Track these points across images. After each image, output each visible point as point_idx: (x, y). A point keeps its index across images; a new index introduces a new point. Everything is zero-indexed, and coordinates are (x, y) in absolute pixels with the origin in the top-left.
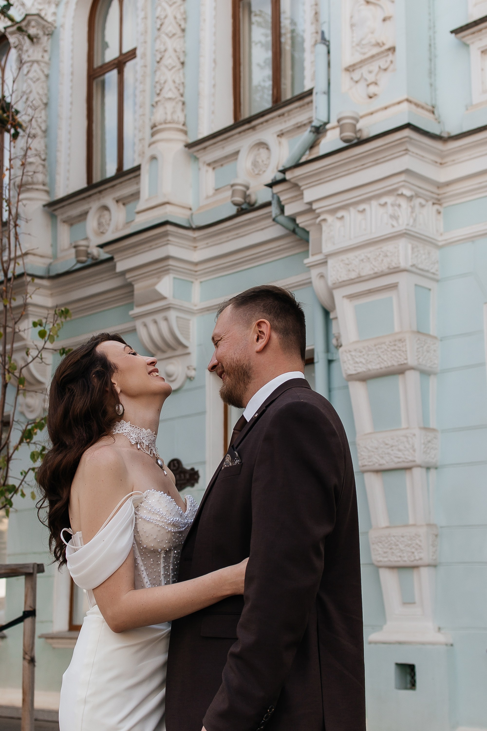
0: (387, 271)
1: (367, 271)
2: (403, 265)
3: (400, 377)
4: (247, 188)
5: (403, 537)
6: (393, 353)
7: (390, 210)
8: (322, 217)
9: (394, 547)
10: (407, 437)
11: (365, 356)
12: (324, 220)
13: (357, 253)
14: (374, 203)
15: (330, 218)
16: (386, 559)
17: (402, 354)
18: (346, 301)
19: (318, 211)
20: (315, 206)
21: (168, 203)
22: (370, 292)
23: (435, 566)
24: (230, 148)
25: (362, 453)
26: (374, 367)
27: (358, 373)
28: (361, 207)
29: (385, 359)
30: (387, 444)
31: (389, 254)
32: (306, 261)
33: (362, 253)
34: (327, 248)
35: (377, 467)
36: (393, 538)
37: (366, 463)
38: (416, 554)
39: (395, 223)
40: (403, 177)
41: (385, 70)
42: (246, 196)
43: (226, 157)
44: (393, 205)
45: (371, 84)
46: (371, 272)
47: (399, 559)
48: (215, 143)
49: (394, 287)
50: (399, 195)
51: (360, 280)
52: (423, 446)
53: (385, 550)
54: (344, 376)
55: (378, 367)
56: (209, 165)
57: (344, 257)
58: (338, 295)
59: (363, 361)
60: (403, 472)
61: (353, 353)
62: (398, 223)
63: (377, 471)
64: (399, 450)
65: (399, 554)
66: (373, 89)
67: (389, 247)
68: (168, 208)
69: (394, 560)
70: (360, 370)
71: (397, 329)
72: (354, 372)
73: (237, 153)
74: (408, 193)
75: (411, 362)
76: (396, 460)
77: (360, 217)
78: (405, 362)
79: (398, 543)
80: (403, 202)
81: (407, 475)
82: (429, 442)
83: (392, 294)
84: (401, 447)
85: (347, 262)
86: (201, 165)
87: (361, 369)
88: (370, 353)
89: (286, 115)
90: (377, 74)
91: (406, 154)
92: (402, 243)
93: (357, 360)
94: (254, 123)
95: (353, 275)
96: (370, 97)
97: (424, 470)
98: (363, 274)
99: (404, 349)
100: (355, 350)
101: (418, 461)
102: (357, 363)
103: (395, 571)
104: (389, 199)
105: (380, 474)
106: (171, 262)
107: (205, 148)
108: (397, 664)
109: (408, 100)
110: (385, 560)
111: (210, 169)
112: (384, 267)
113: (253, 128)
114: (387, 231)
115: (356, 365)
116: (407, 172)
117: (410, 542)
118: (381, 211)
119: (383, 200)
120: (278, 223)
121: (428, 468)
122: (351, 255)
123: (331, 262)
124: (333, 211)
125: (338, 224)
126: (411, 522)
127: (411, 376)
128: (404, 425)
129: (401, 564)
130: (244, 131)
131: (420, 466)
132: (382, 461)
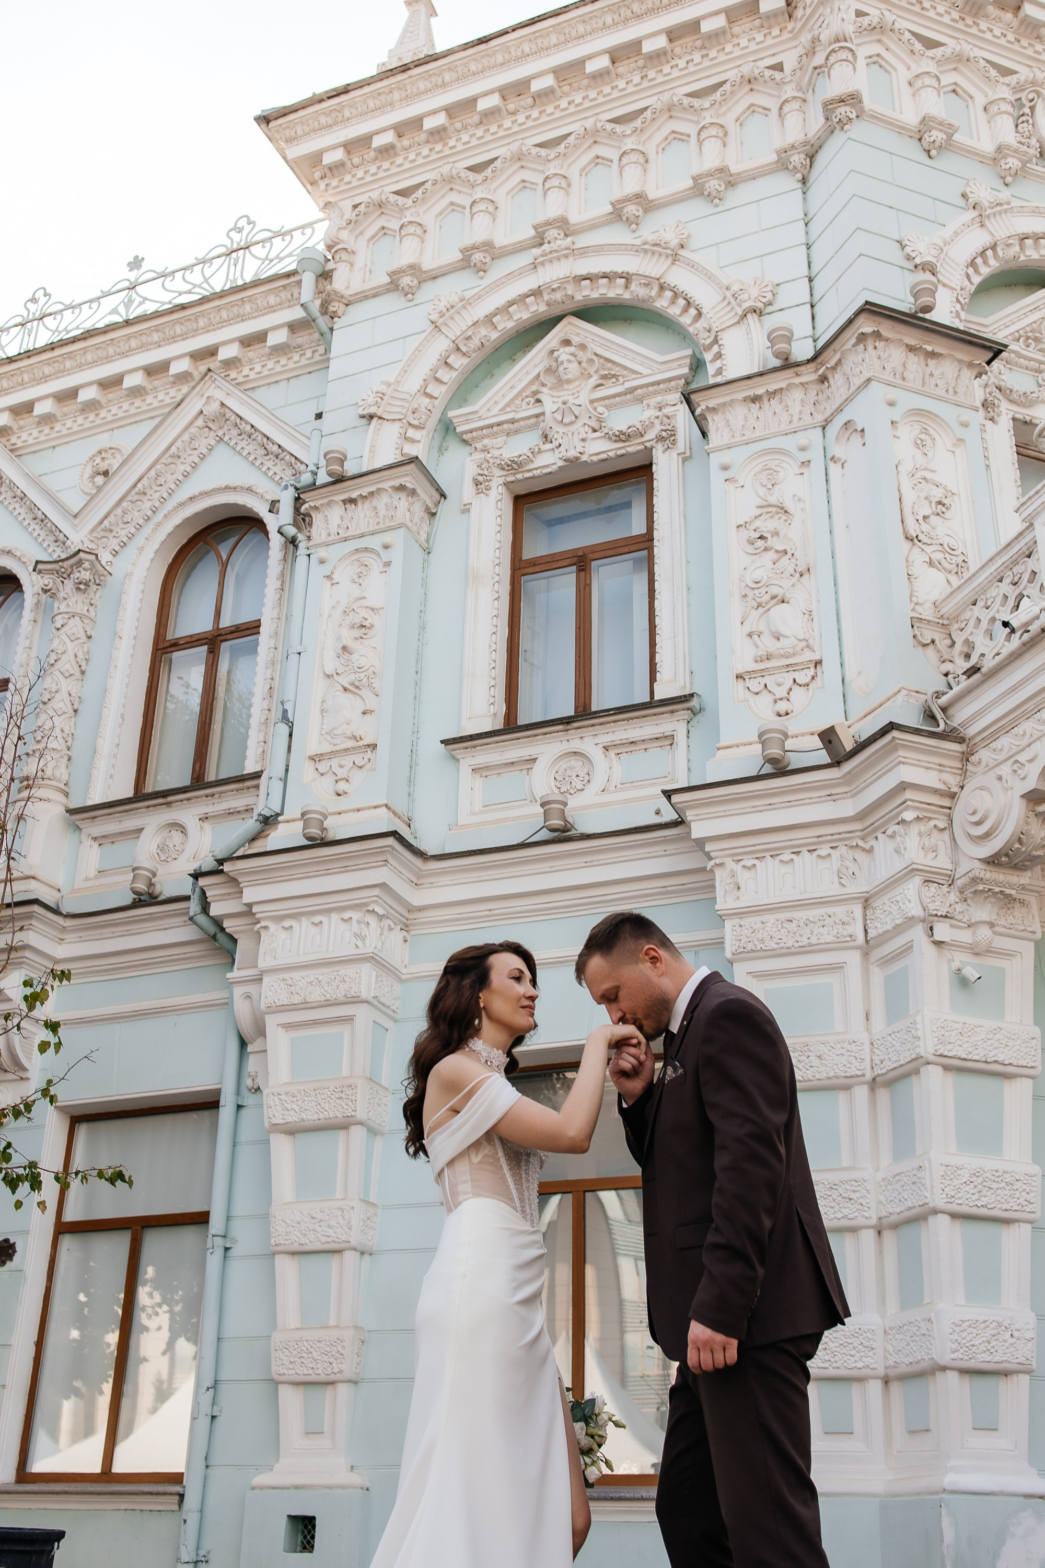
0: (343, 999)
1: (316, 995)
2: (364, 995)
3: (342, 1134)
4: (154, 875)
5: (319, 1341)
6: (338, 1101)
7: (355, 927)
8: (263, 924)
9: (305, 1355)
10: (342, 1210)
11: (300, 1103)
12: (265, 927)
13: (305, 973)
14: (335, 916)
15: (273, 927)
16: (291, 1372)
17: (350, 1103)
18: (281, 1031)
19: (257, 916)
20: (254, 910)
21: (33, 878)
22: (316, 1023)
23: (356, 1383)
24: (130, 823)
25: (277, 1228)
26: (309, 1117)
27: (287, 1123)
28: (317, 919)
29: (327, 1108)
30: (313, 1218)
31: (347, 980)
32: (229, 975)
33: (312, 974)
34: (264, 962)
35: (296, 1247)
36: (305, 1343)
37: (281, 1242)
38: (335, 1365)
39: (359, 943)
40: (376, 892)
41: (361, 767)
42: (151, 884)
43: (122, 833)
44: (359, 922)
45: (341, 779)
46: (323, 998)
47: (311, 1372)
48: (110, 814)
49: (349, 1019)
50: (368, 911)
51: (305, 1006)
52: (361, 1223)
53: (292, 1360)
54: (267, 1125)
55: (316, 1117)
56: (95, 839)
57: (286, 976)
58: (271, 1023)
59: (297, 1109)
60: (330, 1255)
61: (283, 1097)
62: (364, 944)
63: (293, 1253)
64: (330, 1227)
65: (310, 1365)
66: (342, 786)
67: (348, 971)
68: (33, 884)
69: (302, 1372)
70: (289, 1119)
71: (345, 1072)
72: (281, 1122)
73: (140, 830)
74: (380, 911)
75: (361, 1115)
76: (324, 1239)
77: (313, 930)
78: (353, 1114)
79: (312, 1350)
80: (372, 920)
81: (335, 1260)
82: (368, 1219)
83: (345, 1029)
84: (333, 1223)
85: (290, 982)
86: (84, 837)
87: (292, 1118)
88: (306, 1098)
89: (217, 796)
90: (349, 771)
91: (385, 865)
92: (366, 969)
93: (288, 1106)
94: (170, 799)
95: (296, 999)
96: (339, 795)
97: (358, 1254)
98: (308, 1000)
99: (353, 1098)
100: (286, 1094)
101: (354, 1243)
102: (287, 1109)
103: (301, 1388)
104: (355, 915)
105: (296, 1257)
106: (27, 954)
107: (94, 818)
108: (289, 1516)
109: (386, 806)
110: (291, 1374)
111: (95, 845)
112: (339, 995)
113: (169, 804)
114: (350, 951)
115: (285, 1112)
116: (383, 886)
117: (328, 1349)
118: (343, 926)
119: (346, 915)
120: (195, 923)
121: (362, 1253)
122: (296, 975)
123: (266, 979)
124: (279, 919)
125: (283, 935)
126: (332, 1322)
127: (357, 1132)
128: (339, 1195)
129: (313, 1378)
130: (155, 806)
131: (355, 1249)
132: (304, 1240)
